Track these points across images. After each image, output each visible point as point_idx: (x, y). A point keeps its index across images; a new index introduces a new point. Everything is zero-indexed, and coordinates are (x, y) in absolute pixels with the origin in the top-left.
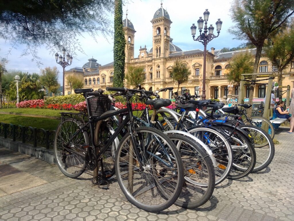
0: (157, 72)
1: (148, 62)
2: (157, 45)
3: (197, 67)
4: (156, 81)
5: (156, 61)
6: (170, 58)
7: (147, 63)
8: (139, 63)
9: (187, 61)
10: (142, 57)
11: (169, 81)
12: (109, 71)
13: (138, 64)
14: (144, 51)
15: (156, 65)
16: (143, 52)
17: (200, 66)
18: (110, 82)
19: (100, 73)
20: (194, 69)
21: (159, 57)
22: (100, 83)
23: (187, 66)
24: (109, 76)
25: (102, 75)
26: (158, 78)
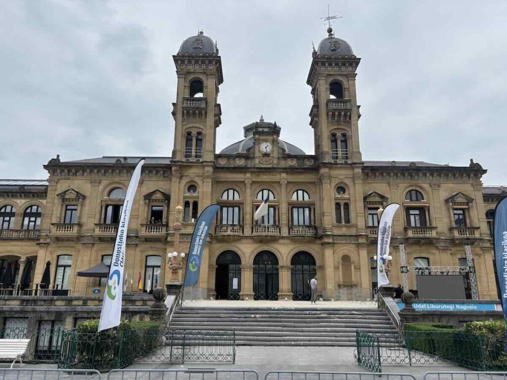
0: (338, 205)
1: (287, 173)
2: (335, 127)
3: (458, 204)
4: (337, 232)
5: (334, 172)
7: (284, 175)
8: (252, 173)
10: (266, 155)
12: (104, 182)
13: (248, 175)
14: (271, 138)
15: (333, 185)
17: (470, 204)
18: (102, 222)
19: (54, 188)
20: (451, 210)
21: (343, 162)
22: (52, 224)
23: (423, 199)
24: (99, 201)
25: (61, 194)
26: (344, 223)
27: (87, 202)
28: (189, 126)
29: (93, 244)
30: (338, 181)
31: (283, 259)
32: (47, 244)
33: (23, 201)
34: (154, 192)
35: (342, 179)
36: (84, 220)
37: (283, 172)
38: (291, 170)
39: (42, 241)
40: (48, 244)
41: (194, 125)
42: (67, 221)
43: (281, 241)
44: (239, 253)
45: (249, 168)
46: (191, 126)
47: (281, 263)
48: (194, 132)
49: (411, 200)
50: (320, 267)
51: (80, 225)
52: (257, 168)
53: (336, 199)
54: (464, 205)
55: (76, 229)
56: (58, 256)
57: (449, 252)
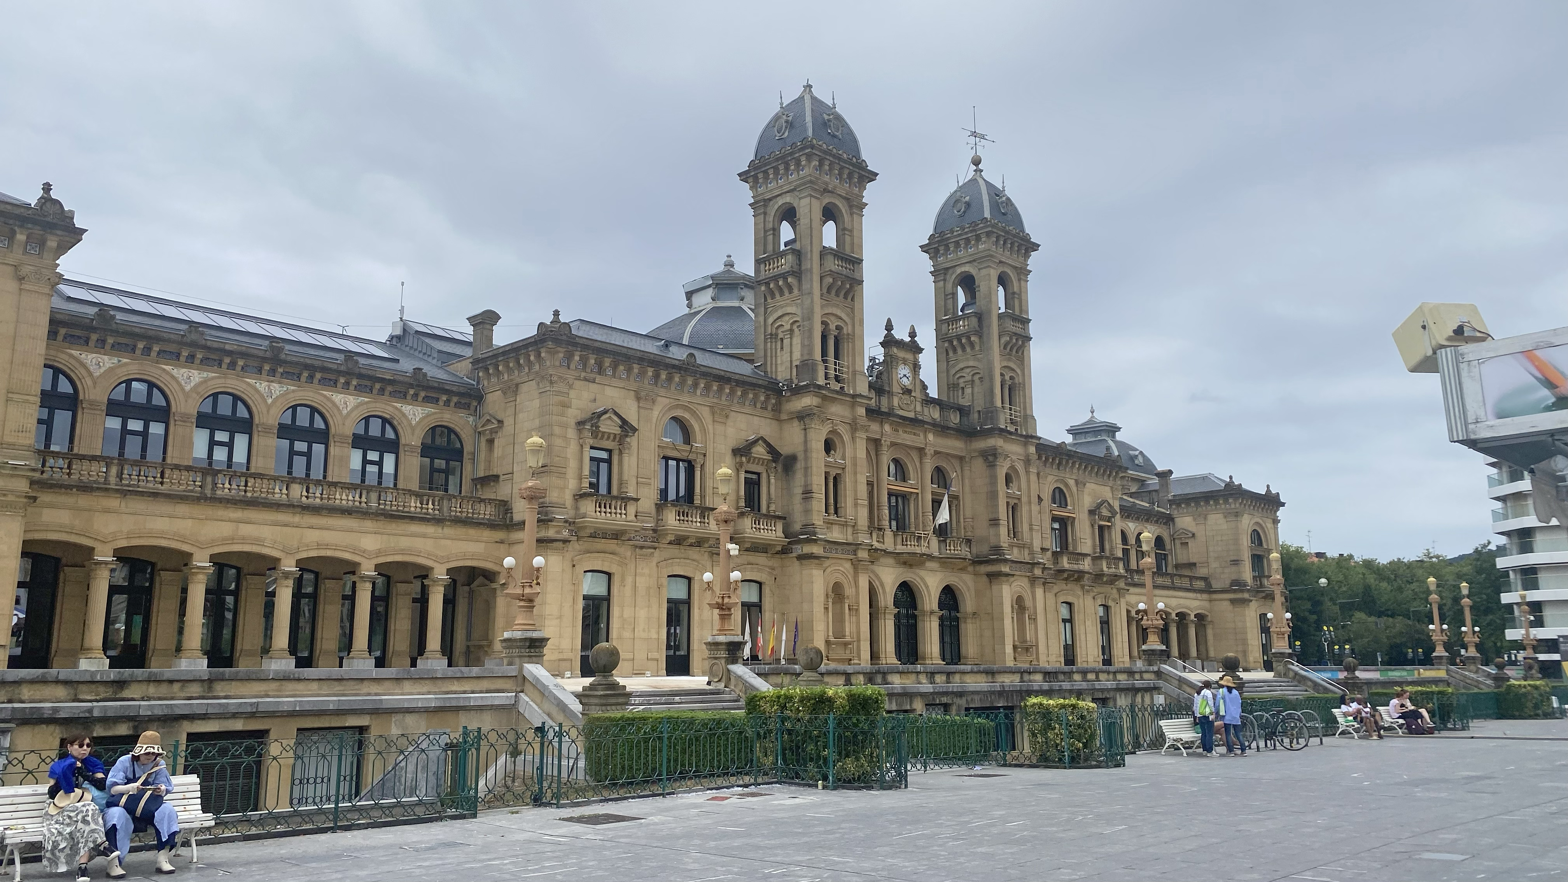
2: (1005, 364)
7: (930, 435)
8: (891, 424)
9: (1070, 483)
10: (907, 392)
14: (911, 357)
15: (1005, 469)
16: (904, 362)
17: (1112, 519)
20: (1096, 527)
21: (1013, 428)
22: (587, 495)
23: (1067, 505)
24: (654, 447)
28: (827, 311)
29: (655, 548)
30: (1009, 464)
31: (930, 595)
34: (755, 442)
35: (1013, 461)
37: (929, 431)
38: (941, 429)
39: (551, 533)
41: (834, 310)
43: (929, 564)
45: (889, 414)
46: (830, 311)
48: (832, 325)
49: (1056, 505)
50: (974, 613)
52: (900, 417)
53: (1007, 496)
54: (1107, 520)
55: (632, 510)
56: (584, 574)
57: (1093, 594)
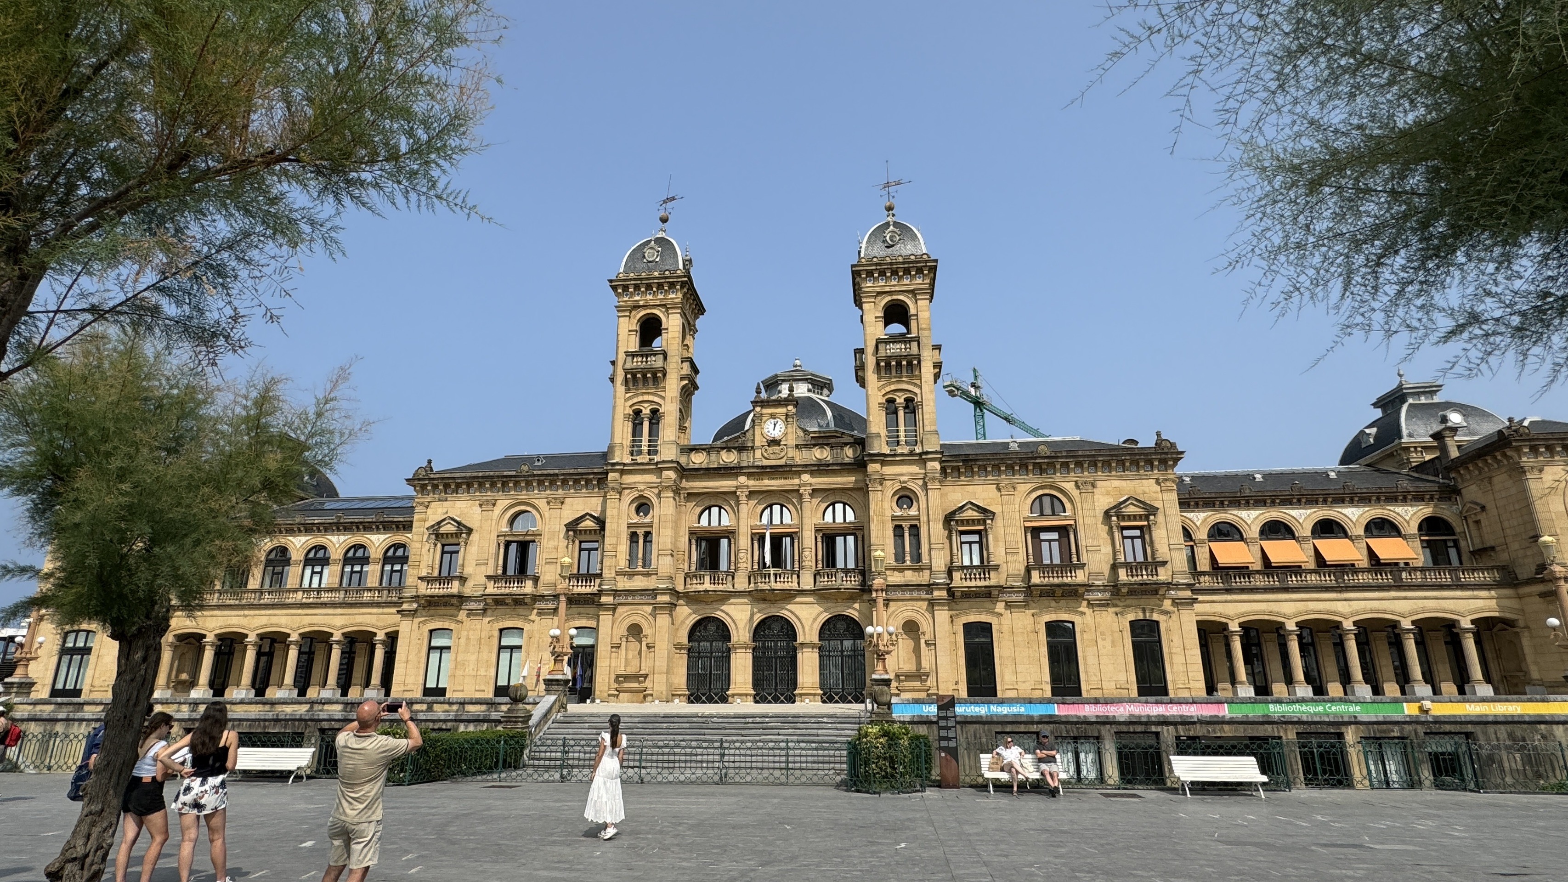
0: (898, 530)
1: (812, 473)
2: (893, 387)
3: (1130, 518)
4: (897, 579)
5: (888, 470)
6: (963, 461)
7: (806, 477)
8: (749, 475)
9: (1069, 486)
10: (774, 442)
11: (968, 583)
12: (502, 504)
13: (742, 479)
14: (783, 410)
15: (890, 493)
16: (773, 416)
17: (1152, 517)
18: (500, 572)
19: (423, 516)
20: (1115, 530)
21: (906, 451)
22: (419, 578)
23: (1065, 511)
24: (494, 536)
25: (433, 526)
26: (908, 563)
27: (474, 537)
28: (635, 400)
29: (485, 610)
30: (897, 486)
31: (803, 627)
32: (413, 613)
33: (382, 537)
34: (581, 518)
35: (905, 482)
36: (469, 570)
37: (805, 472)
38: (820, 469)
39: (405, 606)
40: (416, 611)
41: (646, 398)
42: (445, 573)
43: (802, 598)
44: (728, 621)
45: (742, 468)
46: (640, 399)
47: (800, 639)
48: (646, 411)
49: (1042, 514)
51: (463, 579)
52: (758, 467)
53: (894, 518)
54: (1141, 519)
55: (456, 584)
56: (431, 631)
57: (1111, 610)
